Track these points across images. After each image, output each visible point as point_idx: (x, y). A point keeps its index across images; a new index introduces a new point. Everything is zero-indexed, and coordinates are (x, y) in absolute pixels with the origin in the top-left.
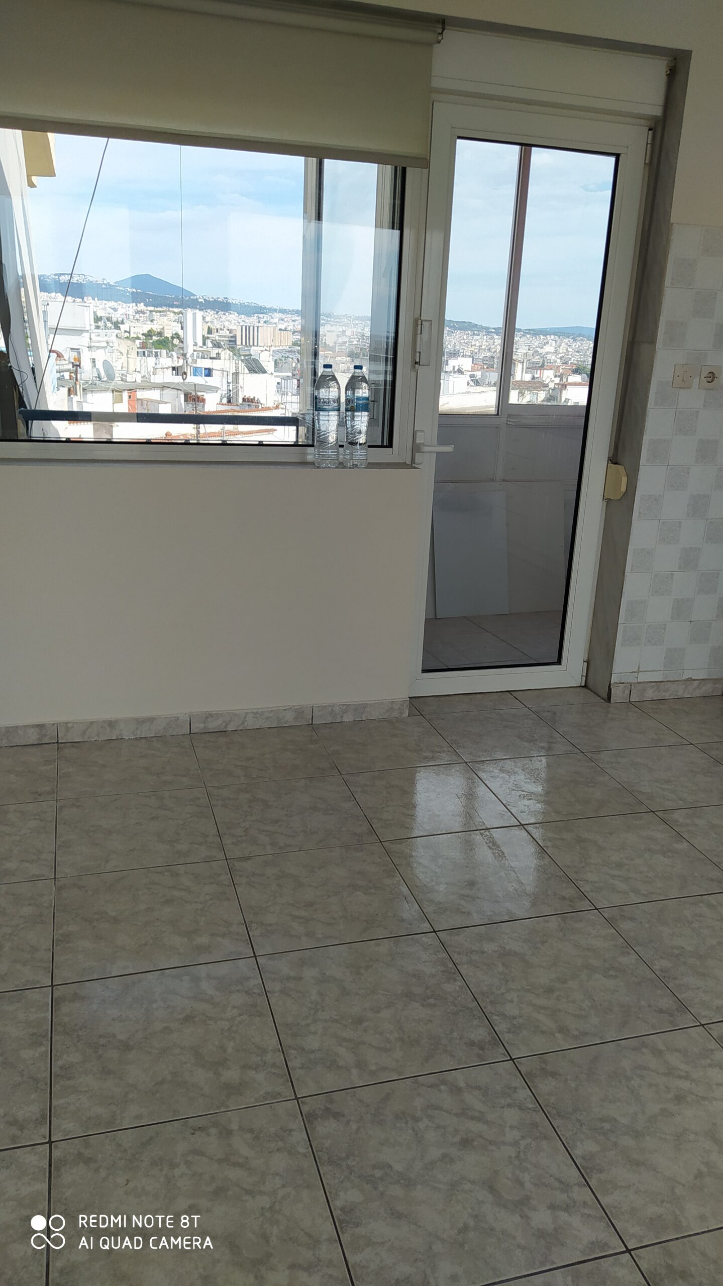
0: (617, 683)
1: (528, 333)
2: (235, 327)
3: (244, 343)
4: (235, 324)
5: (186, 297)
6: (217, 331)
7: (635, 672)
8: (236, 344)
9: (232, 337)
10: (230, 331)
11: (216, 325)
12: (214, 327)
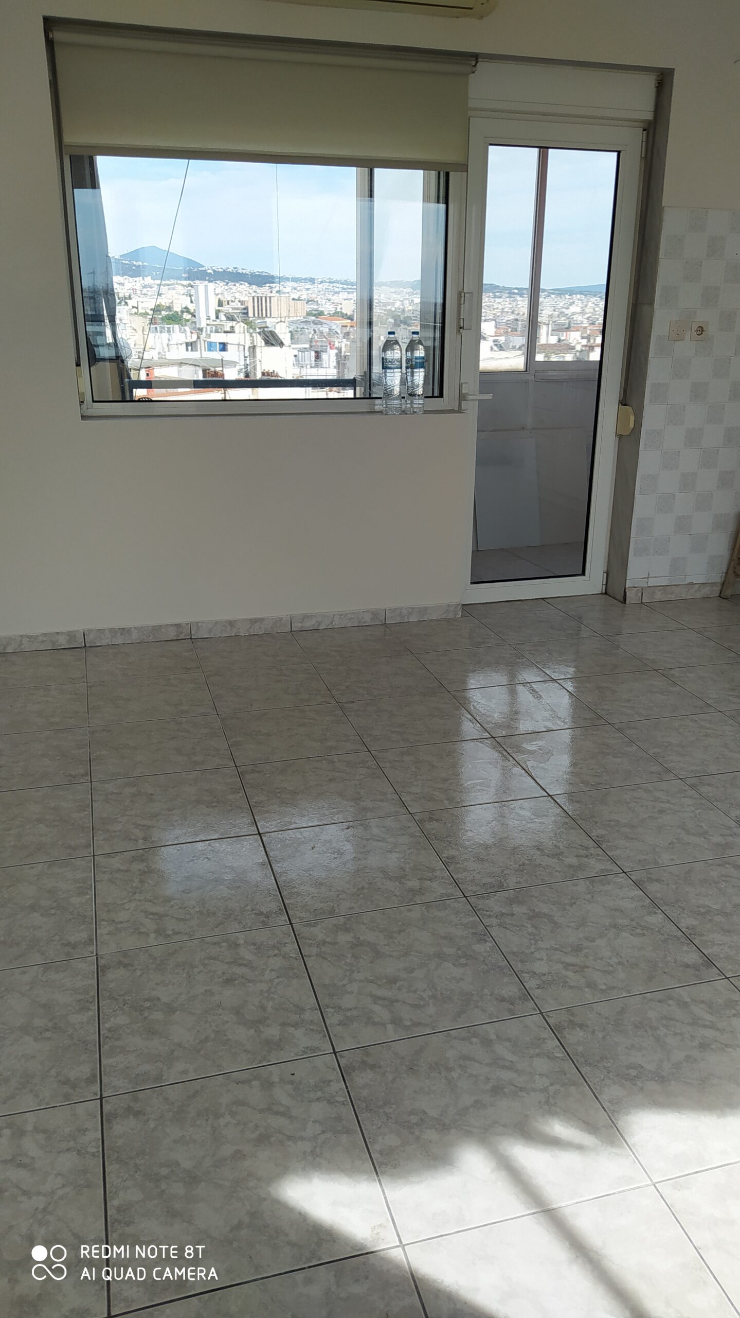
0: (630, 587)
1: (552, 293)
2: (246, 299)
3: (256, 315)
4: (246, 295)
5: (194, 268)
6: (228, 304)
7: (645, 578)
8: (248, 317)
9: (244, 309)
10: (242, 302)
11: (227, 297)
12: (225, 299)
